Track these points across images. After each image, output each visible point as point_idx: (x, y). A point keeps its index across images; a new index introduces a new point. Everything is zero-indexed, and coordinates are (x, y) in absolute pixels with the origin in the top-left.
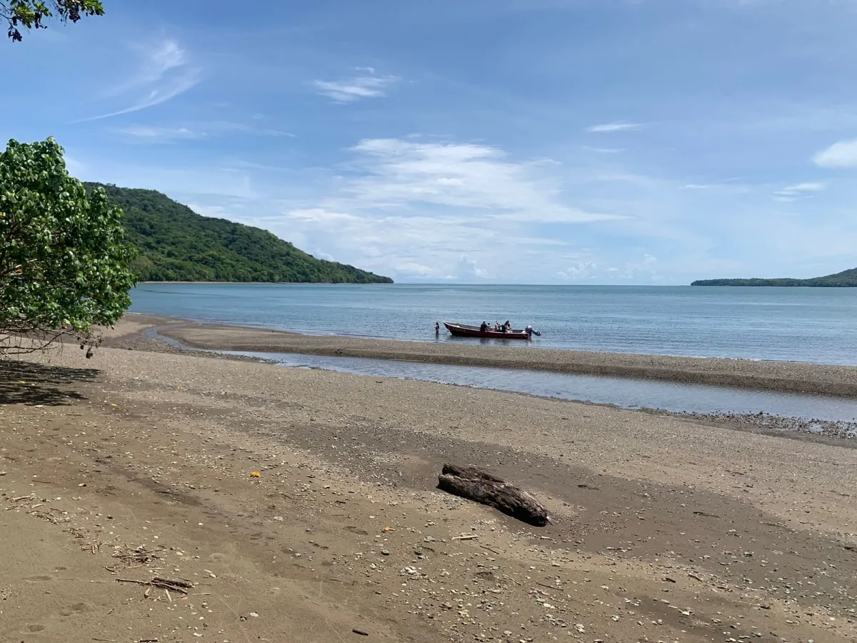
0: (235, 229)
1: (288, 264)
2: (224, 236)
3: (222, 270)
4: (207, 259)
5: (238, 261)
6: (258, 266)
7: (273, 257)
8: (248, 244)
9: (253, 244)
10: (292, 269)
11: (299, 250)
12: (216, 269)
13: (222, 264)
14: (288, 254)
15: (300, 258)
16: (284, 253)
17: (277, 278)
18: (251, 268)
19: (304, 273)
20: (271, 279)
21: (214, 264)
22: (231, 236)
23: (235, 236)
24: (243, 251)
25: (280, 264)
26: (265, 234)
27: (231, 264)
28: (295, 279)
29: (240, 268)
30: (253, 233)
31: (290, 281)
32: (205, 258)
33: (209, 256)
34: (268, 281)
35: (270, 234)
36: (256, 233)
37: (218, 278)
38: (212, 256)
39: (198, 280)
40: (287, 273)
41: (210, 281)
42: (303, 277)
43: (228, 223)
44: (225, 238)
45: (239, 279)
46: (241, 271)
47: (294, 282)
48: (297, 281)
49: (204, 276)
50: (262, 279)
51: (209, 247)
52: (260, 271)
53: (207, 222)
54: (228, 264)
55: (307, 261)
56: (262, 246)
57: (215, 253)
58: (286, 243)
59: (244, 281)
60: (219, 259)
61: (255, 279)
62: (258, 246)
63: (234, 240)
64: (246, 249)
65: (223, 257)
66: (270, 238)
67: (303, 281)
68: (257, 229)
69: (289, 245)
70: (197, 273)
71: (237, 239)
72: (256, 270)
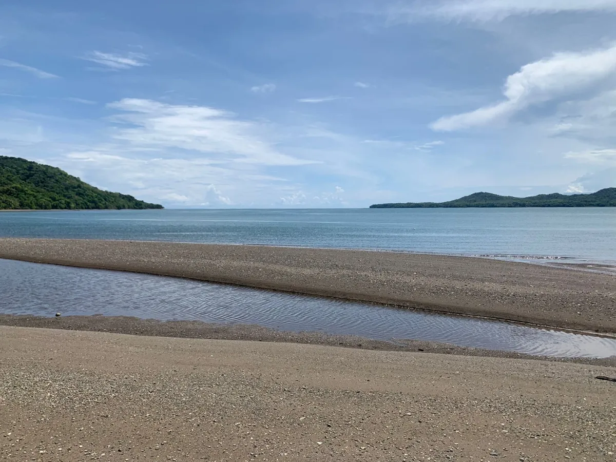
0: (31, 166)
1: (79, 194)
2: (21, 172)
3: (25, 200)
4: (11, 191)
5: (38, 192)
6: (57, 197)
7: (67, 189)
8: (44, 179)
9: (49, 179)
10: (84, 199)
11: (85, 184)
12: (20, 199)
13: (25, 195)
14: (79, 186)
15: (89, 190)
16: (76, 186)
17: (73, 205)
18: (50, 198)
19: (93, 202)
20: (68, 207)
21: (18, 194)
22: (28, 172)
23: (32, 172)
24: (40, 184)
25: (73, 194)
26: (56, 170)
27: (33, 195)
28: (87, 207)
29: (41, 198)
30: (47, 169)
31: (82, 208)
32: (9, 190)
33: (13, 188)
34: (65, 208)
35: (60, 171)
36: (49, 170)
37: (22, 206)
38: (16, 188)
39: (5, 208)
40: (79, 202)
41: (15, 209)
42: (93, 205)
43: (25, 161)
44: (22, 174)
45: (41, 207)
46: (43, 201)
47: (86, 208)
48: (88, 208)
49: (11, 206)
50: (60, 207)
51: (11, 181)
52: (58, 200)
53: (5, 161)
54: (31, 195)
55: (95, 193)
56: (57, 180)
57: (19, 186)
58: (75, 178)
59: (46, 209)
60: (22, 191)
61: (54, 207)
62: (53, 180)
63: (31, 175)
64: (42, 182)
65: (26, 189)
66: (61, 174)
67: (93, 208)
68: (49, 166)
69: (77, 180)
70: (3, 202)
71: (33, 174)
72: (54, 199)
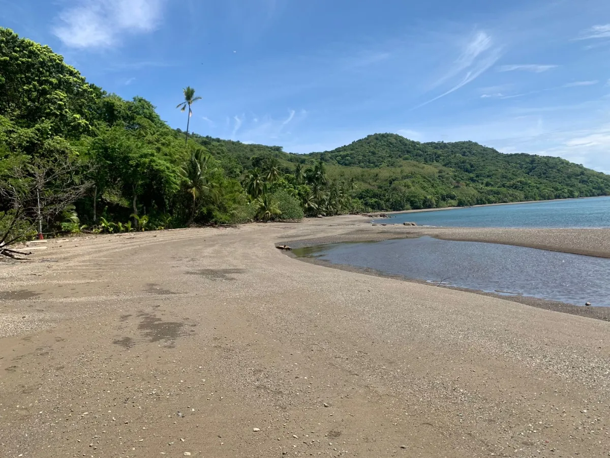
0: (533, 159)
1: (583, 182)
2: (524, 166)
3: (529, 192)
4: (516, 185)
5: (541, 183)
6: (559, 186)
7: (569, 177)
8: (545, 170)
9: (550, 169)
10: (588, 186)
11: (589, 170)
12: (525, 192)
13: (529, 187)
14: (582, 173)
15: (594, 176)
16: (579, 173)
17: (576, 194)
18: (553, 188)
19: (600, 188)
20: (571, 196)
21: (522, 188)
22: (531, 166)
23: (534, 165)
24: (542, 175)
25: (576, 182)
26: (557, 160)
27: (537, 186)
28: (591, 194)
29: (544, 189)
30: (548, 160)
31: (587, 196)
32: (514, 184)
33: (518, 182)
34: (569, 197)
35: (562, 160)
36: (551, 161)
37: (527, 198)
38: (521, 182)
39: (512, 201)
40: (583, 189)
41: (521, 201)
42: (599, 191)
43: (527, 156)
44: (526, 168)
45: (544, 197)
46: (546, 191)
47: (591, 196)
48: (593, 195)
49: (516, 198)
50: (563, 196)
51: (516, 176)
52: (561, 190)
53: (510, 158)
54: (534, 186)
55: (601, 178)
56: (558, 170)
57: (523, 179)
58: (578, 165)
59: (549, 199)
60: (526, 184)
61: (558, 197)
62: (554, 170)
63: (533, 168)
64: (544, 174)
65: (530, 182)
66: (563, 163)
67: (599, 195)
68: (550, 157)
69: (580, 167)
70: (510, 196)
71: (535, 167)
72: (557, 189)
